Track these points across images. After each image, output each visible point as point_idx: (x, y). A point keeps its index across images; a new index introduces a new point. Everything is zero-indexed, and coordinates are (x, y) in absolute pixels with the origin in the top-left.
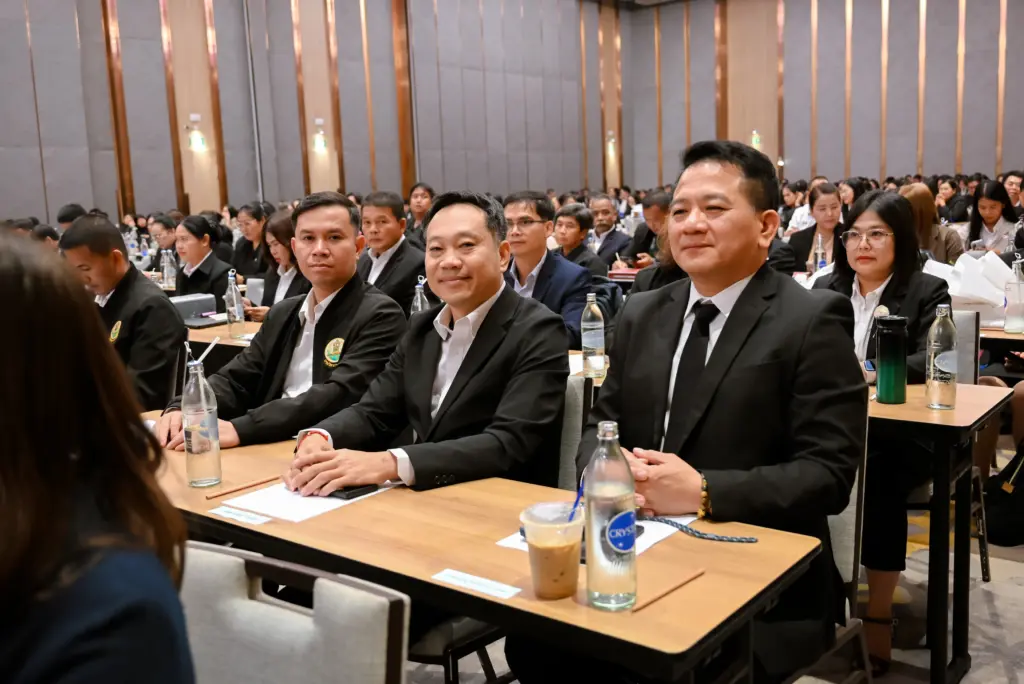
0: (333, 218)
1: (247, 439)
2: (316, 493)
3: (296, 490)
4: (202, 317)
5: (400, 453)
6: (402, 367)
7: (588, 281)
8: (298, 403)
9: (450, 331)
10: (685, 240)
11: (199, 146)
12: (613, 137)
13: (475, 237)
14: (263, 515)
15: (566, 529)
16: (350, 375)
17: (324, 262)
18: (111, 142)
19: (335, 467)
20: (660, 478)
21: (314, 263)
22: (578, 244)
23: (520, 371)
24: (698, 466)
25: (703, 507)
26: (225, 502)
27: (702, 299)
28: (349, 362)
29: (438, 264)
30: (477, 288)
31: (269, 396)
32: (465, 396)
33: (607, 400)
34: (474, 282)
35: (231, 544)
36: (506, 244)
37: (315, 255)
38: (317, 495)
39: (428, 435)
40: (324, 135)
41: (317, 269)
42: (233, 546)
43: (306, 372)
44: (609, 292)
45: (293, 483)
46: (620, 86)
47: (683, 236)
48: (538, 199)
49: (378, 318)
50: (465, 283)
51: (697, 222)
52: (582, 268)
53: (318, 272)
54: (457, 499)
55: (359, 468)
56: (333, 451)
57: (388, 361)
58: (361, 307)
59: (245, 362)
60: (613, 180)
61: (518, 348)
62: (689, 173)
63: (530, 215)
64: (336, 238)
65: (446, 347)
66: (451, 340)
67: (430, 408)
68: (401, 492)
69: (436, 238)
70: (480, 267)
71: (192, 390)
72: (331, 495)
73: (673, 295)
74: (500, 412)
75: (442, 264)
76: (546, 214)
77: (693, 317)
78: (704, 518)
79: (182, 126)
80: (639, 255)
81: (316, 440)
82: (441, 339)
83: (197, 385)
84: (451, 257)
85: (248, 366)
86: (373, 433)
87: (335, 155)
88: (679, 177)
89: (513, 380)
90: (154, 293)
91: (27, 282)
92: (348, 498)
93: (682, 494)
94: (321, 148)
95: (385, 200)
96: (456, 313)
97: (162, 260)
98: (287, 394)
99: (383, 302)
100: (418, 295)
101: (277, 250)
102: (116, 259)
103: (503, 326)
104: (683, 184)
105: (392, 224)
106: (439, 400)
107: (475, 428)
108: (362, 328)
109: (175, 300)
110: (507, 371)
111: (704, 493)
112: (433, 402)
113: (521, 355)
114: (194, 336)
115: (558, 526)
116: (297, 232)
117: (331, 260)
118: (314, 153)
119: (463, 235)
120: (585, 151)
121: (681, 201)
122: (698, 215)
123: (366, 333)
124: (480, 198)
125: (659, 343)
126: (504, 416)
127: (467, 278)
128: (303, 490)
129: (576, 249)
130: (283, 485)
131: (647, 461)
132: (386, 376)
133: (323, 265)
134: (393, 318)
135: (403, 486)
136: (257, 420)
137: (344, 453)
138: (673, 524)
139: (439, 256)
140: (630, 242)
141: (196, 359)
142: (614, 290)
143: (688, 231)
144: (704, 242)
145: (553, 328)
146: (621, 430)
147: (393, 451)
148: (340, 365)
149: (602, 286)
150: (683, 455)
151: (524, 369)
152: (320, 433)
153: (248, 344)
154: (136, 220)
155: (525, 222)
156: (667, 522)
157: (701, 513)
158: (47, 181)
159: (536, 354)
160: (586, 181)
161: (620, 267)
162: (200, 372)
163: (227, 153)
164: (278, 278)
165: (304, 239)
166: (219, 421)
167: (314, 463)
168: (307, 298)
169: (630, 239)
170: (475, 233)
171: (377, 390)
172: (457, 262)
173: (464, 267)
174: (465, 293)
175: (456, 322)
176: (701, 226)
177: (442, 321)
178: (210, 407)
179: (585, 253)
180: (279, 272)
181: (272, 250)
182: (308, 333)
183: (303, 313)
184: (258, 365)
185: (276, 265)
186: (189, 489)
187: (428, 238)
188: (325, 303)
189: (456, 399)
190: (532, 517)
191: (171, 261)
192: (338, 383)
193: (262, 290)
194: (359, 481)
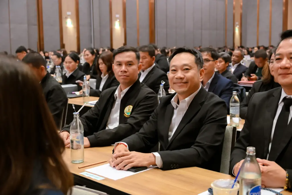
0: (129, 56)
1: (93, 145)
2: (122, 169)
3: (114, 167)
4: (72, 94)
5: (157, 154)
6: (157, 119)
7: (232, 86)
8: (114, 131)
9: (178, 105)
10: (280, 71)
11: (70, 24)
12: (238, 25)
13: (190, 66)
14: (101, 176)
15: (231, 192)
16: (135, 121)
17: (125, 74)
18: (36, 22)
19: (130, 158)
20: (268, 172)
21: (121, 75)
22: (226, 69)
23: (207, 123)
24: (284, 168)
25: (286, 185)
26: (86, 170)
27: (287, 96)
28: (135, 116)
29: (174, 76)
30: (190, 88)
31: (101, 128)
32: (183, 132)
33: (243, 137)
34: (189, 84)
35: (85, 186)
36: (203, 70)
37: (121, 71)
38: (123, 170)
39: (167, 148)
40: (119, 21)
41: (122, 77)
42: (86, 187)
43: (116, 118)
44: (240, 91)
45: (113, 164)
46: (242, 4)
47: (280, 69)
48: (212, 51)
49: (147, 98)
50: (185, 85)
51: (287, 64)
52: (228, 80)
53: (123, 79)
54: (179, 175)
55: (139, 160)
56: (129, 152)
57: (151, 116)
58: (140, 93)
59: (92, 113)
60: (237, 43)
61: (207, 113)
62: (283, 43)
63: (209, 58)
64: (130, 65)
65: (175, 111)
66: (178, 108)
67: (168, 136)
68: (156, 170)
69: (174, 66)
70: (192, 78)
71: (74, 124)
72: (128, 170)
73: (274, 94)
74: (198, 139)
75: (176, 77)
76: (215, 57)
77: (283, 104)
78: (286, 190)
79: (64, 16)
80: (251, 75)
81: (122, 147)
82: (174, 108)
83: (76, 122)
84: (180, 74)
85: (93, 115)
86: (144, 145)
87: (123, 30)
88: (279, 44)
89: (203, 127)
90: (56, 84)
91: (20, 78)
92: (136, 171)
93: (278, 179)
94: (117, 26)
95: (146, 49)
96: (180, 97)
97: (56, 70)
98: (108, 127)
99: (148, 92)
100: (161, 89)
101: (102, 67)
102: (42, 69)
103: (200, 104)
104: (280, 47)
105: (148, 59)
106: (172, 134)
107: (188, 146)
108: (140, 102)
109: (63, 86)
110: (201, 123)
111: (287, 179)
112: (170, 133)
113: (208, 116)
114: (70, 101)
115: (227, 190)
116: (115, 61)
117: (128, 74)
118: (114, 28)
119: (185, 65)
120: (226, 30)
121: (279, 54)
122: (286, 61)
123: (141, 104)
124: (193, 50)
125: (268, 114)
126: (199, 141)
127: (186, 83)
128: (117, 167)
129: (225, 71)
130: (109, 164)
131: (262, 164)
132: (150, 122)
133: (124, 76)
134: (153, 98)
135: (158, 168)
136: (98, 137)
137: (134, 153)
138: (273, 191)
139: (174, 73)
140: (248, 69)
141: (77, 112)
142: (242, 90)
143: (282, 67)
144: (289, 72)
145: (221, 105)
146: (257, 151)
147: (153, 153)
148: (131, 117)
149: (237, 88)
150: (278, 162)
151: (208, 122)
152: (124, 144)
153: (93, 106)
154: (44, 53)
155: (207, 61)
156: (271, 191)
157: (285, 188)
158: (12, 37)
159: (214, 116)
160: (226, 43)
161: (244, 80)
162: (78, 117)
163: (81, 28)
164: (101, 79)
165: (117, 65)
166: (84, 137)
167: (121, 157)
168: (118, 89)
169: (247, 68)
170: (190, 65)
171: (146, 127)
172: (182, 76)
173: (185, 78)
174: (184, 89)
175: (180, 101)
176: (287, 66)
177: (174, 101)
178: (81, 131)
179: (228, 73)
180: (102, 76)
181: (100, 66)
182: (118, 103)
183: (116, 94)
184: (97, 114)
185: (101, 73)
186: (71, 164)
187: (171, 66)
188: (125, 91)
189: (179, 133)
190: (216, 186)
191: (60, 71)
192: (130, 124)
193: (95, 84)
194: (140, 165)
